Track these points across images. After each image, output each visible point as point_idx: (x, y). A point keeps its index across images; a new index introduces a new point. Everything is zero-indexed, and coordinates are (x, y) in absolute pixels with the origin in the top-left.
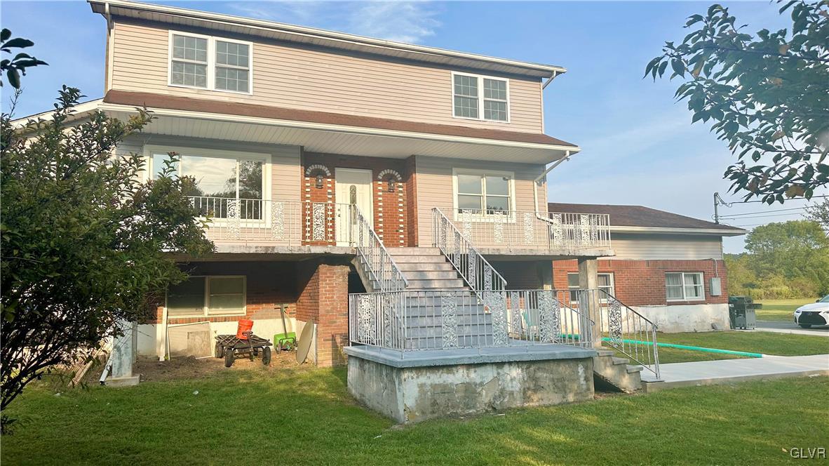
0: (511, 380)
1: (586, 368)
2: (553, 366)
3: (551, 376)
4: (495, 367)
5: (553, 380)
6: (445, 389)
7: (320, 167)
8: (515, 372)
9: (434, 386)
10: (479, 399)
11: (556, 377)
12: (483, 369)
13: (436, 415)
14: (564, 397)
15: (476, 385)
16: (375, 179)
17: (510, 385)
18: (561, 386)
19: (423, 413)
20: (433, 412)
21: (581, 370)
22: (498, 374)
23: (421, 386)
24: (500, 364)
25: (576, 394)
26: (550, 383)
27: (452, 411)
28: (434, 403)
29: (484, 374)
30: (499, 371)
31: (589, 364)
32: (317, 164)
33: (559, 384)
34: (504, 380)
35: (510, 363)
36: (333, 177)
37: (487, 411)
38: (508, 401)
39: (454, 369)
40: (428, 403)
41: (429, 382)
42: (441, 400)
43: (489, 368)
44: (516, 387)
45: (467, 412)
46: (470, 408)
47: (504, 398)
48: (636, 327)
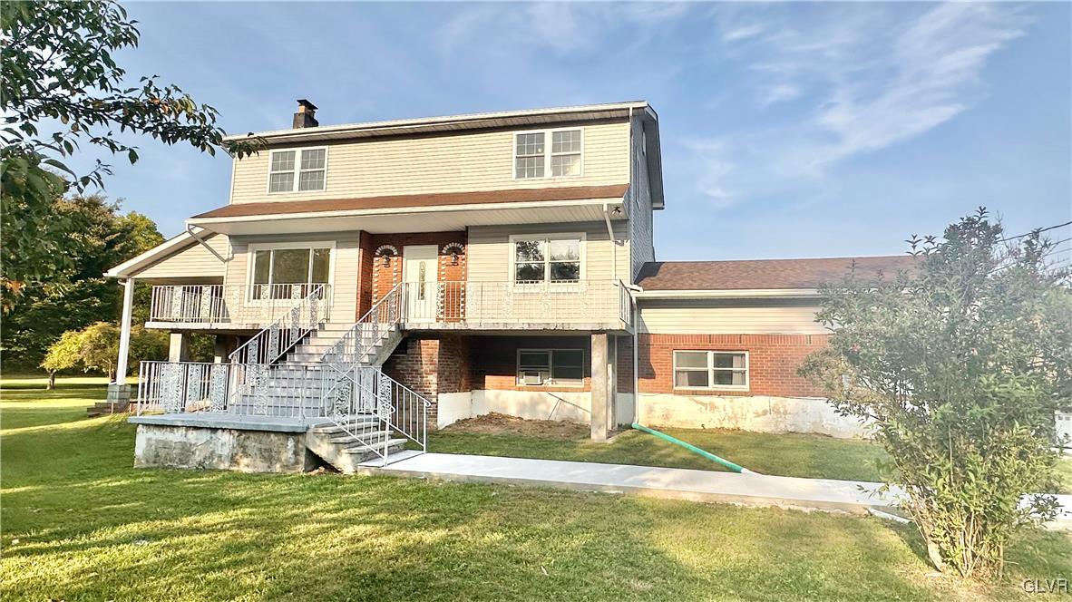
0: (222, 445)
1: (297, 442)
2: (264, 438)
3: (259, 446)
4: (209, 432)
5: (260, 449)
6: (166, 445)
7: (388, 247)
8: (225, 438)
9: (158, 441)
10: (192, 458)
11: (263, 447)
12: (199, 431)
13: (156, 465)
14: (269, 467)
15: (191, 445)
16: (440, 254)
17: (220, 449)
18: (268, 455)
19: (147, 461)
20: (155, 462)
21: (291, 443)
22: (211, 438)
23: (149, 439)
24: (214, 430)
25: (282, 466)
26: (258, 453)
27: (169, 463)
28: (157, 456)
29: (200, 437)
30: (213, 435)
31: (301, 438)
32: (386, 244)
33: (266, 454)
34: (215, 444)
35: (223, 430)
36: (401, 254)
37: (197, 468)
38: (217, 463)
39: (175, 429)
40: (152, 454)
41: (154, 437)
42: (162, 453)
43: (204, 432)
44: (226, 451)
45: (181, 466)
46: (183, 464)
47: (213, 459)
48: (782, 426)
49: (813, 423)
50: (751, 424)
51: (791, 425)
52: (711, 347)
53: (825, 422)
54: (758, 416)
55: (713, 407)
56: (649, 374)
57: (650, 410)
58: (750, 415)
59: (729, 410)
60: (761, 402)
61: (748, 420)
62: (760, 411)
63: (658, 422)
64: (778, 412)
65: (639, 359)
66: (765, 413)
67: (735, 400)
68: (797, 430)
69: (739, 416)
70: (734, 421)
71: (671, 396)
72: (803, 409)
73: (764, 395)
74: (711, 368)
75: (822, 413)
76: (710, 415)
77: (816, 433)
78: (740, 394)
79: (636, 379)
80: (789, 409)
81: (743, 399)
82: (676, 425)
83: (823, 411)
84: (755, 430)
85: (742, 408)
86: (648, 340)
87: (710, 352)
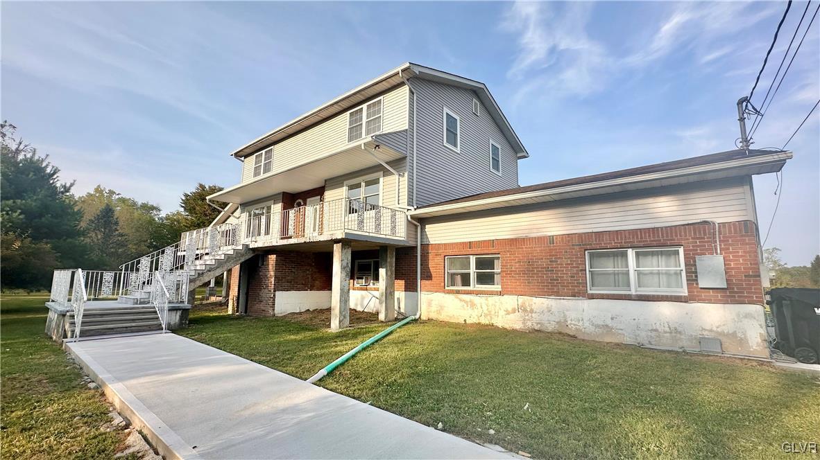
7: (299, 200)
16: (321, 201)
36: (305, 204)
48: (529, 324)
49: (558, 323)
50: (503, 321)
51: (538, 324)
52: (472, 252)
53: (569, 322)
54: (508, 313)
55: (473, 305)
56: (427, 276)
57: (429, 304)
58: (502, 313)
59: (485, 308)
60: (510, 301)
61: (500, 317)
62: (510, 309)
63: (433, 316)
64: (525, 310)
65: (421, 265)
66: (514, 311)
67: (489, 299)
68: (543, 328)
69: (493, 313)
70: (489, 317)
71: (442, 294)
72: (547, 308)
73: (513, 294)
74: (473, 270)
75: (567, 313)
76: (470, 311)
77: (560, 333)
78: (492, 293)
79: (419, 281)
80: (534, 307)
81: (496, 298)
82: (447, 319)
83: (567, 311)
84: (507, 326)
85: (495, 306)
86: (428, 249)
87: (471, 256)
